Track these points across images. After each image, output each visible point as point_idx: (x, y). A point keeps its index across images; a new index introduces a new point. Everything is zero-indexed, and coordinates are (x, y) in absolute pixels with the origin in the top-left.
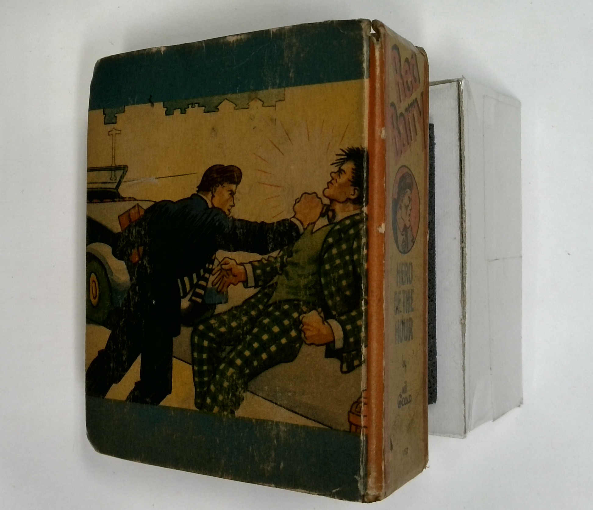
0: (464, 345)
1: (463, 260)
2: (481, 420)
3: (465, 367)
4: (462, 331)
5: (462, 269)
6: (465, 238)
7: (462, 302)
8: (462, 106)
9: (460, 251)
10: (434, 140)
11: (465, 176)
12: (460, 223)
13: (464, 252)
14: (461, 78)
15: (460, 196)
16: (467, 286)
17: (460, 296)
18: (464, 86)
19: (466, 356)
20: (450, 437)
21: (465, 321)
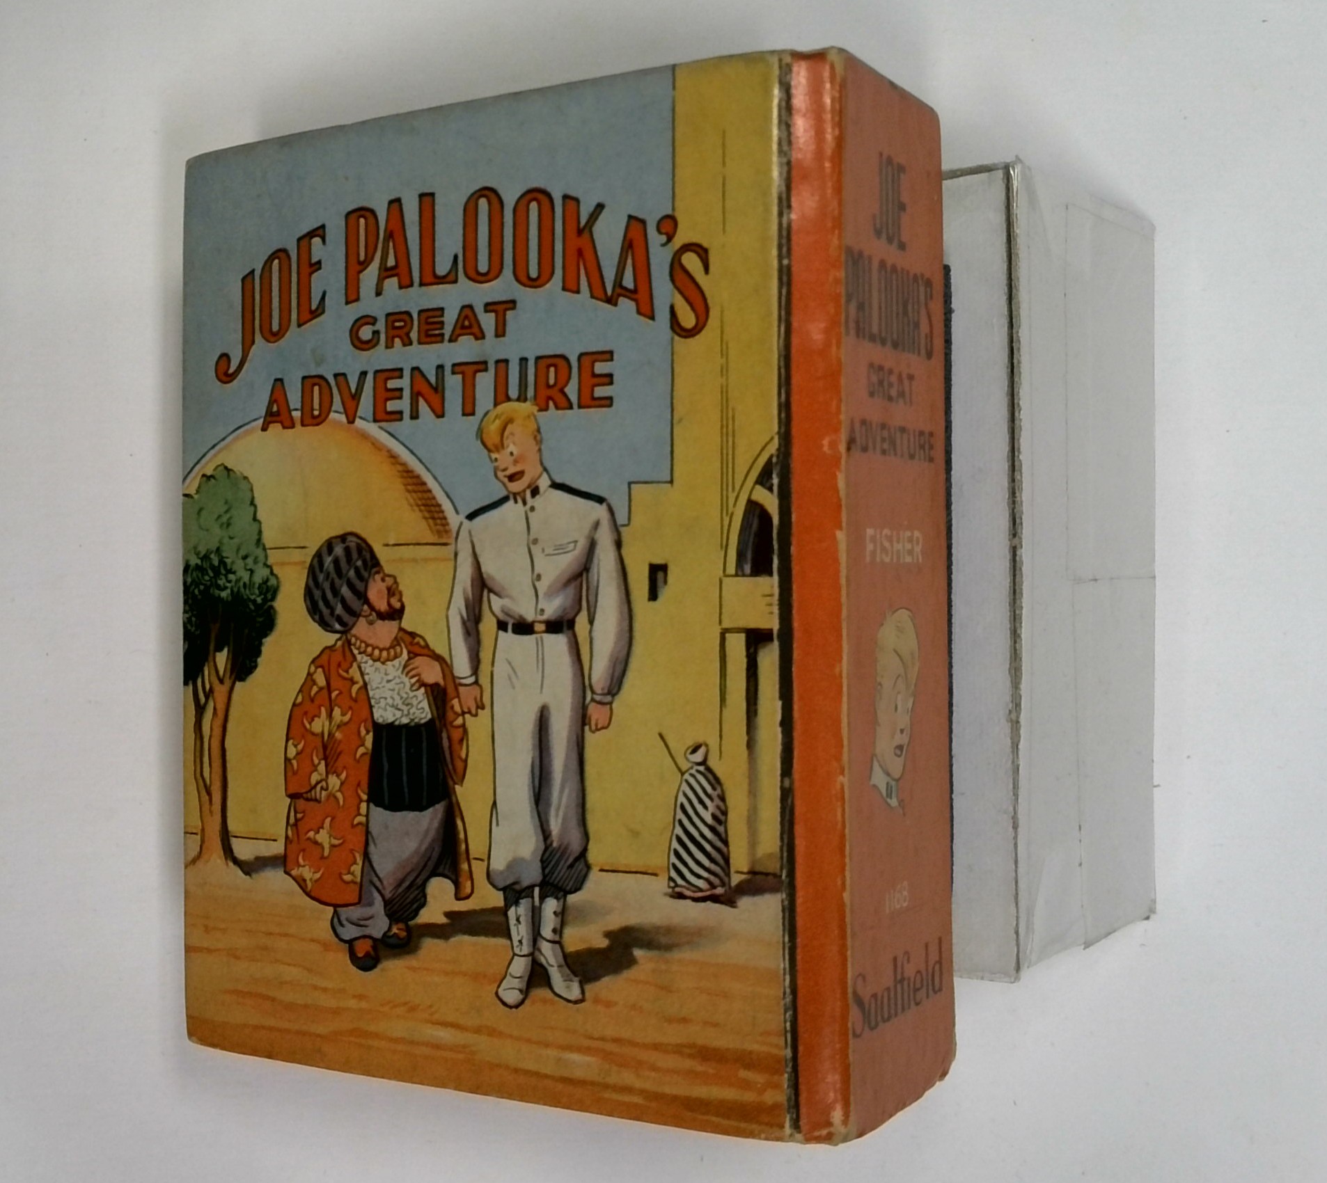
0: (1016, 770)
1: (1014, 576)
2: (1057, 943)
3: (1018, 819)
4: (1011, 739)
5: (1012, 597)
6: (1020, 527)
7: (1013, 671)
8: (1015, 224)
9: (1008, 556)
10: (951, 303)
11: (1021, 384)
12: (1009, 491)
13: (1018, 558)
14: (1011, 162)
15: (1010, 430)
16: (1023, 636)
17: (1009, 657)
18: (1019, 179)
19: (1019, 793)
20: (982, 978)
21: (1018, 717)
